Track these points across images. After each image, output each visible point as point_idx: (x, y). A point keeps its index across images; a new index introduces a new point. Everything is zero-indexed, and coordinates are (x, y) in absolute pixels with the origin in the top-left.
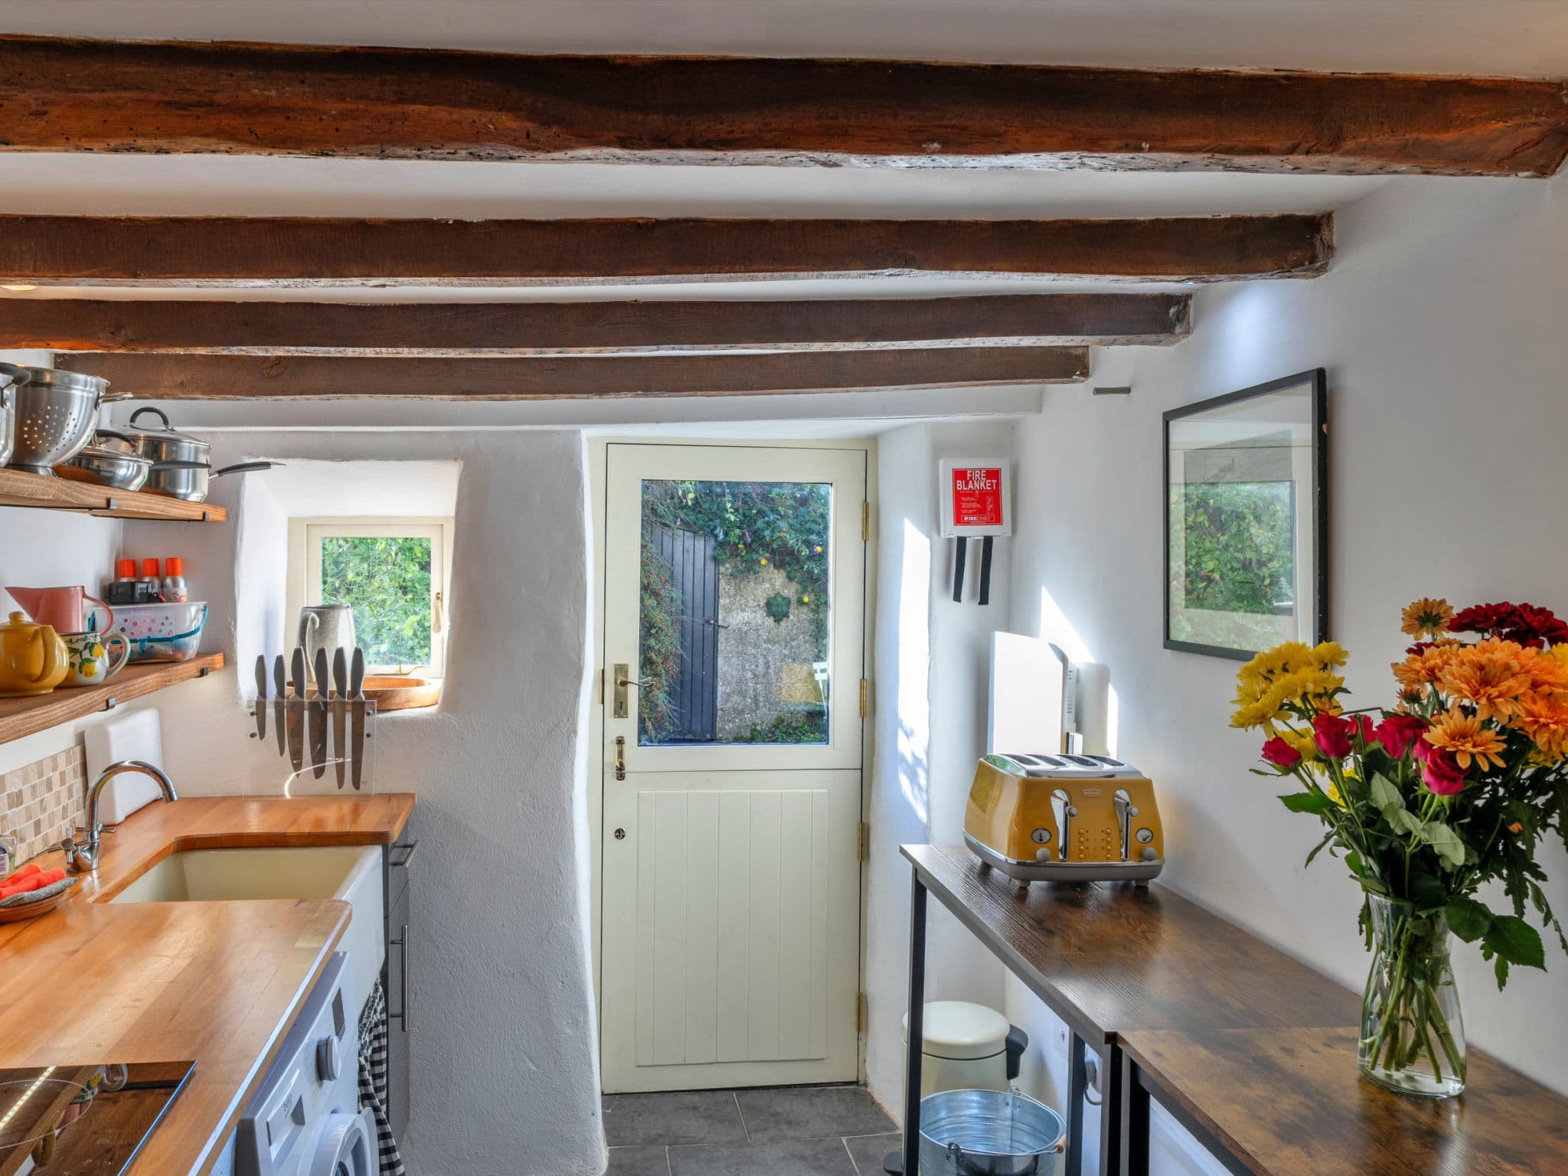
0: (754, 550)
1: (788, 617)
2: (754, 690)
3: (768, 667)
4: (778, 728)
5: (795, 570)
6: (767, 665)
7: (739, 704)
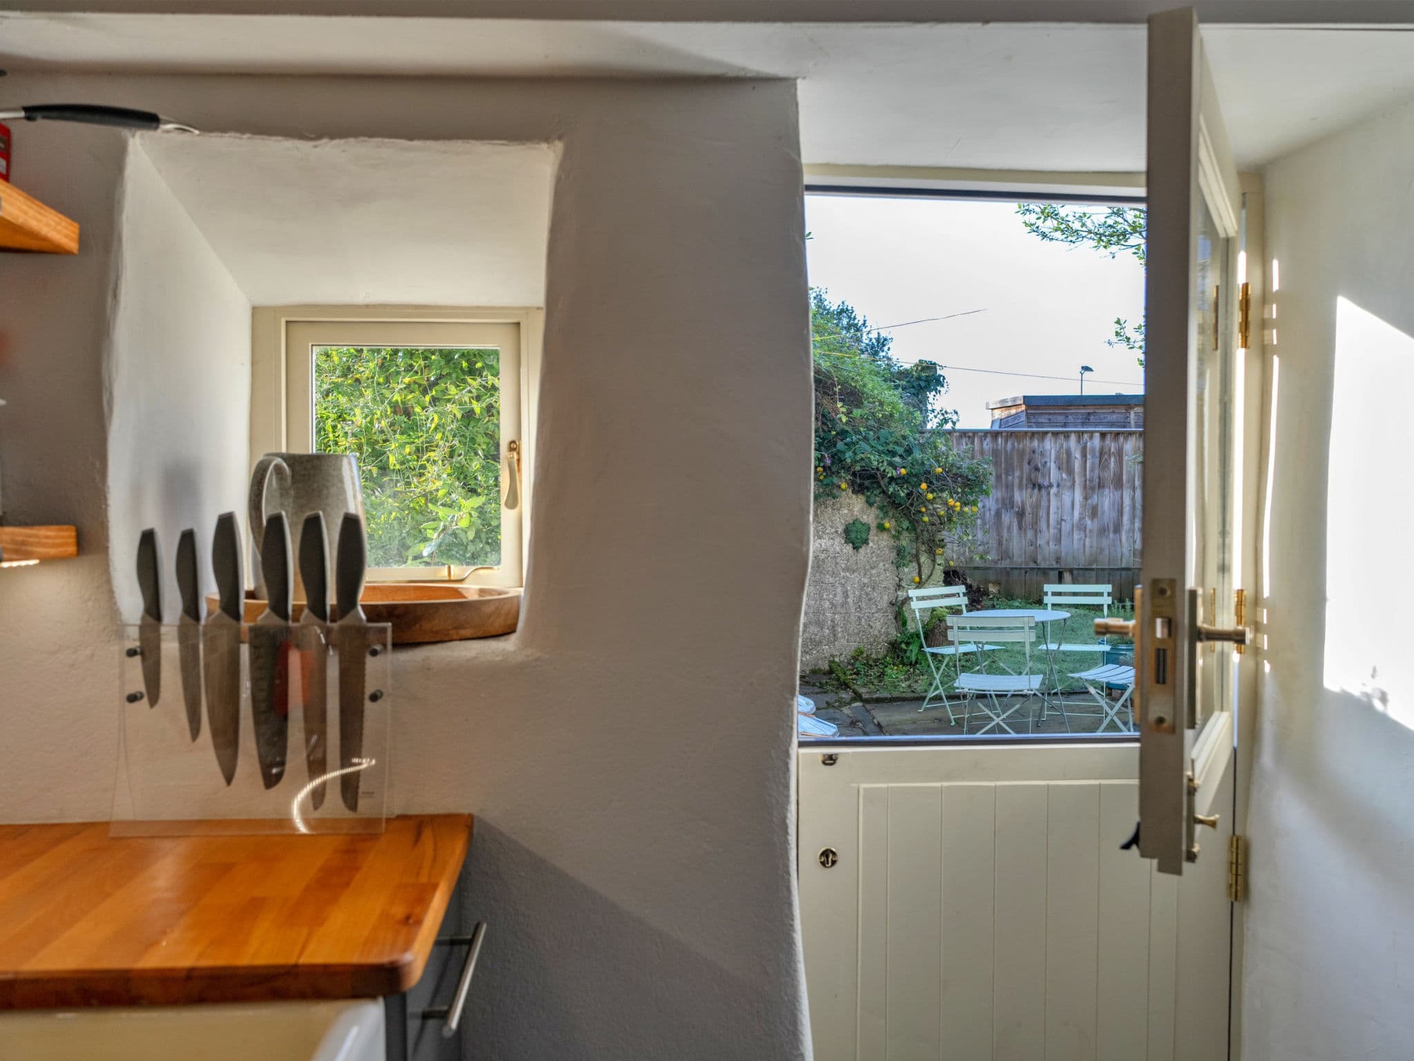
0: (833, 473)
1: (868, 544)
2: (832, 621)
3: (847, 596)
4: (857, 659)
5: (876, 495)
6: (846, 594)
7: (816, 635)
